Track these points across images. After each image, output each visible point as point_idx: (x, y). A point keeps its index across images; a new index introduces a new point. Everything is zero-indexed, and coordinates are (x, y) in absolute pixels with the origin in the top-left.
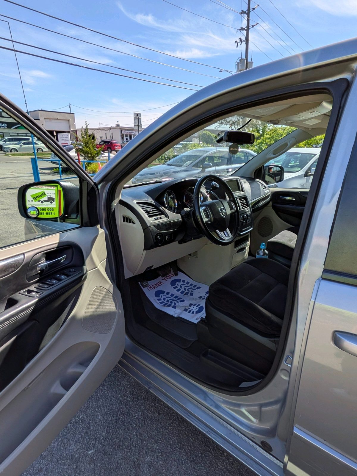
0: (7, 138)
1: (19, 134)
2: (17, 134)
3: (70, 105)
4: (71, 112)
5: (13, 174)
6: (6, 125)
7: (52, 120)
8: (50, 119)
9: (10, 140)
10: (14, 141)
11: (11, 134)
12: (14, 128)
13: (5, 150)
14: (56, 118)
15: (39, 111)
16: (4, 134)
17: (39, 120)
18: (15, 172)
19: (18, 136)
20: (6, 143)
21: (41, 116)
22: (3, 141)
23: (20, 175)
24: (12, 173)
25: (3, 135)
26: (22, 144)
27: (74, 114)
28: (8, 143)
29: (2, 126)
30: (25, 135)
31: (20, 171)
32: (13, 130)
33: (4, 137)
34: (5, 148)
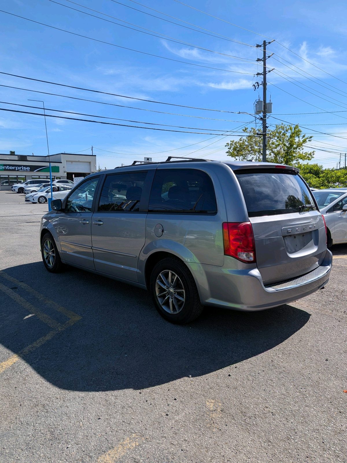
0: (29, 180)
1: (40, 177)
2: (38, 177)
3: (92, 147)
4: (93, 155)
5: (32, 213)
6: (29, 168)
7: (73, 162)
8: (72, 162)
9: (31, 183)
10: (35, 184)
11: (33, 177)
12: (36, 171)
13: (26, 192)
14: (77, 160)
15: (62, 155)
16: (26, 176)
17: (61, 163)
18: (33, 211)
19: (39, 178)
20: (27, 185)
21: (63, 158)
22: (25, 184)
23: (38, 213)
24: (31, 211)
25: (25, 178)
26: (42, 186)
27: (95, 156)
28: (29, 185)
29: (26, 169)
30: (46, 177)
31: (38, 210)
32: (35, 173)
33: (26, 180)
34: (26, 190)
